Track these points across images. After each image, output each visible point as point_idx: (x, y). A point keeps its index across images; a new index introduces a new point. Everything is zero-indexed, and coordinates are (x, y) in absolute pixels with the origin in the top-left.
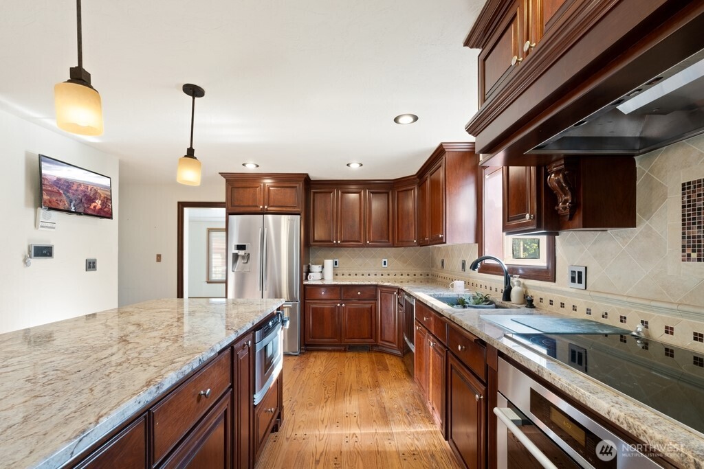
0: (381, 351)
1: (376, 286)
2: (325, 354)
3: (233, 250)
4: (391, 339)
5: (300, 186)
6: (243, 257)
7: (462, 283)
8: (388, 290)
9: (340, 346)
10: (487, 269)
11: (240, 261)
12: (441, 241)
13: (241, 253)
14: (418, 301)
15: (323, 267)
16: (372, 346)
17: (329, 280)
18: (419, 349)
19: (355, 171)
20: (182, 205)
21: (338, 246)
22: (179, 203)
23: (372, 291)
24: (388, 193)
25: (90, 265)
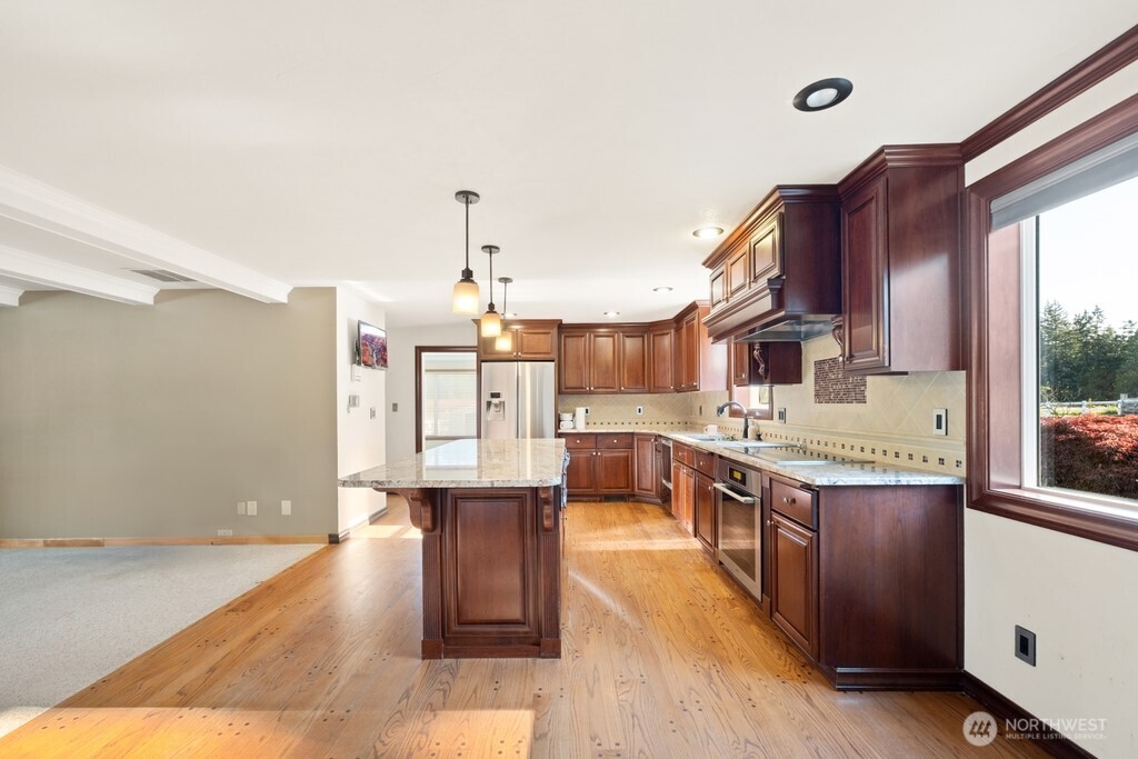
0: (638, 501)
1: (633, 434)
2: (582, 504)
3: (486, 398)
4: (649, 487)
5: (555, 331)
6: (496, 406)
7: (715, 427)
8: (644, 437)
9: (595, 496)
10: (734, 414)
11: (492, 407)
12: (695, 389)
13: (495, 401)
14: (675, 441)
15: (574, 416)
16: (629, 495)
17: (581, 428)
18: (677, 486)
19: (612, 318)
20: (420, 350)
21: (591, 393)
22: (416, 347)
23: (629, 439)
24: (643, 337)
25: (373, 414)
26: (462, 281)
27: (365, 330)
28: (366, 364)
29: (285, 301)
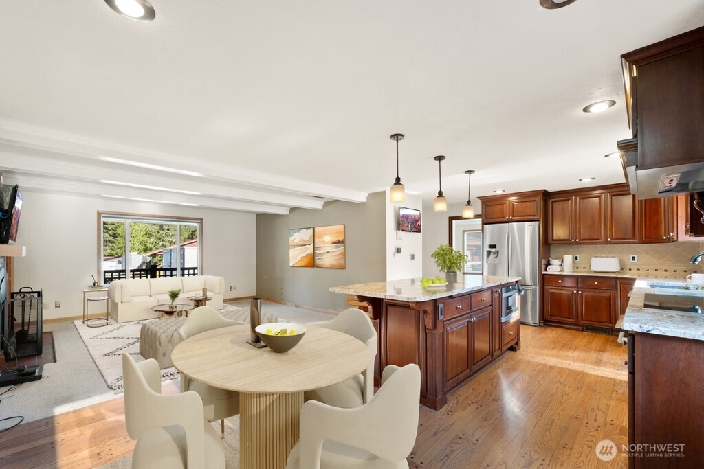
1: (616, 278)
3: (487, 248)
5: (539, 199)
6: (494, 253)
9: (578, 325)
11: (492, 255)
13: (493, 250)
15: (562, 261)
16: (611, 329)
17: (568, 272)
20: (452, 219)
21: (576, 244)
22: (450, 218)
23: (611, 282)
25: (413, 257)
26: (395, 184)
27: (403, 212)
28: (403, 231)
29: (366, 201)
